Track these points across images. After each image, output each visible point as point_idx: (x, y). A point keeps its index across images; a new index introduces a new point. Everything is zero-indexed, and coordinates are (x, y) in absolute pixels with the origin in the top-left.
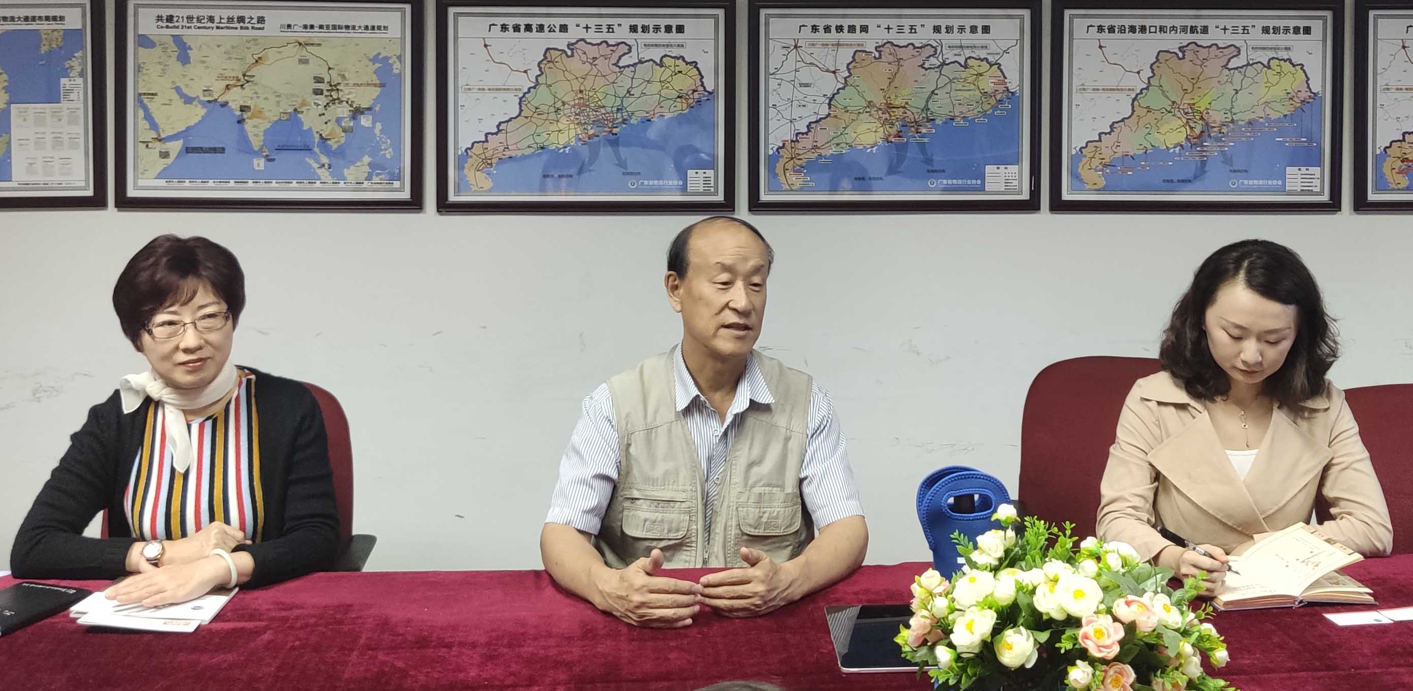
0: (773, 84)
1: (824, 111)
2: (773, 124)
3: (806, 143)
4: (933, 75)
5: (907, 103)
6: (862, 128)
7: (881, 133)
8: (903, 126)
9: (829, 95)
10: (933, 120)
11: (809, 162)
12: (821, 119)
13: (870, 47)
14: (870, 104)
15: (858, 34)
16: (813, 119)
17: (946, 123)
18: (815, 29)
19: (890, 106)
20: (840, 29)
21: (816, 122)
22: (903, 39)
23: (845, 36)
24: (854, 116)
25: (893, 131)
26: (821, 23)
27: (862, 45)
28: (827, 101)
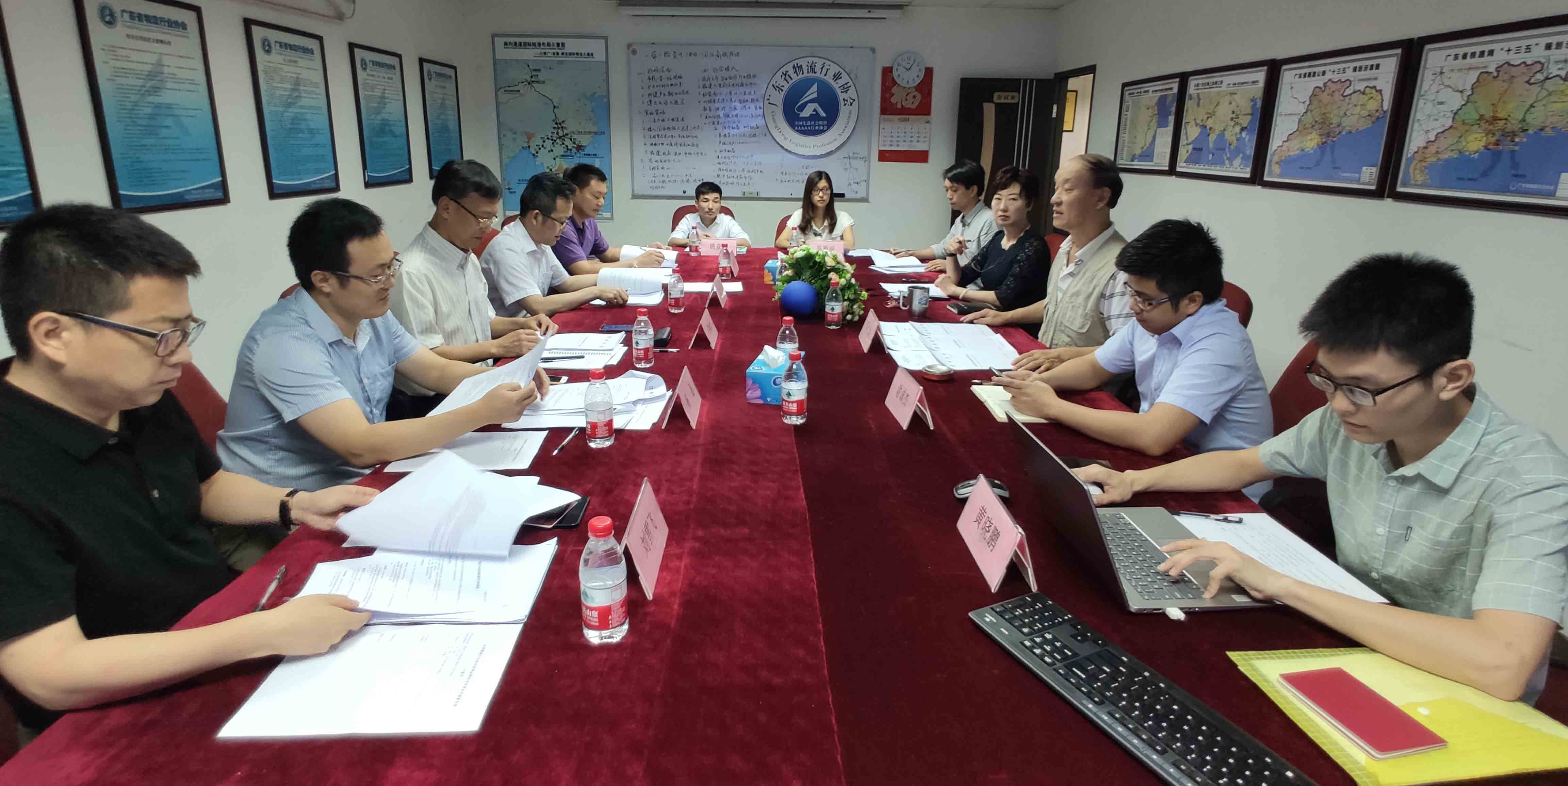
0: (1421, 102)
1: (1449, 123)
2: (1414, 135)
3: (1433, 149)
4: (1536, 89)
5: (1509, 116)
6: (1471, 138)
7: (1483, 143)
8: (1502, 136)
9: (1455, 111)
10: (1526, 130)
11: (1431, 164)
12: (1446, 130)
13: (1492, 69)
14: (1482, 117)
15: (1486, 59)
16: (1440, 131)
17: (1535, 133)
18: (1456, 57)
19: (1495, 119)
20: (1473, 55)
21: (1442, 132)
22: (1516, 59)
23: (1477, 60)
24: (1468, 127)
25: (1493, 140)
26: (1461, 51)
27: (1486, 67)
28: (1452, 116)
